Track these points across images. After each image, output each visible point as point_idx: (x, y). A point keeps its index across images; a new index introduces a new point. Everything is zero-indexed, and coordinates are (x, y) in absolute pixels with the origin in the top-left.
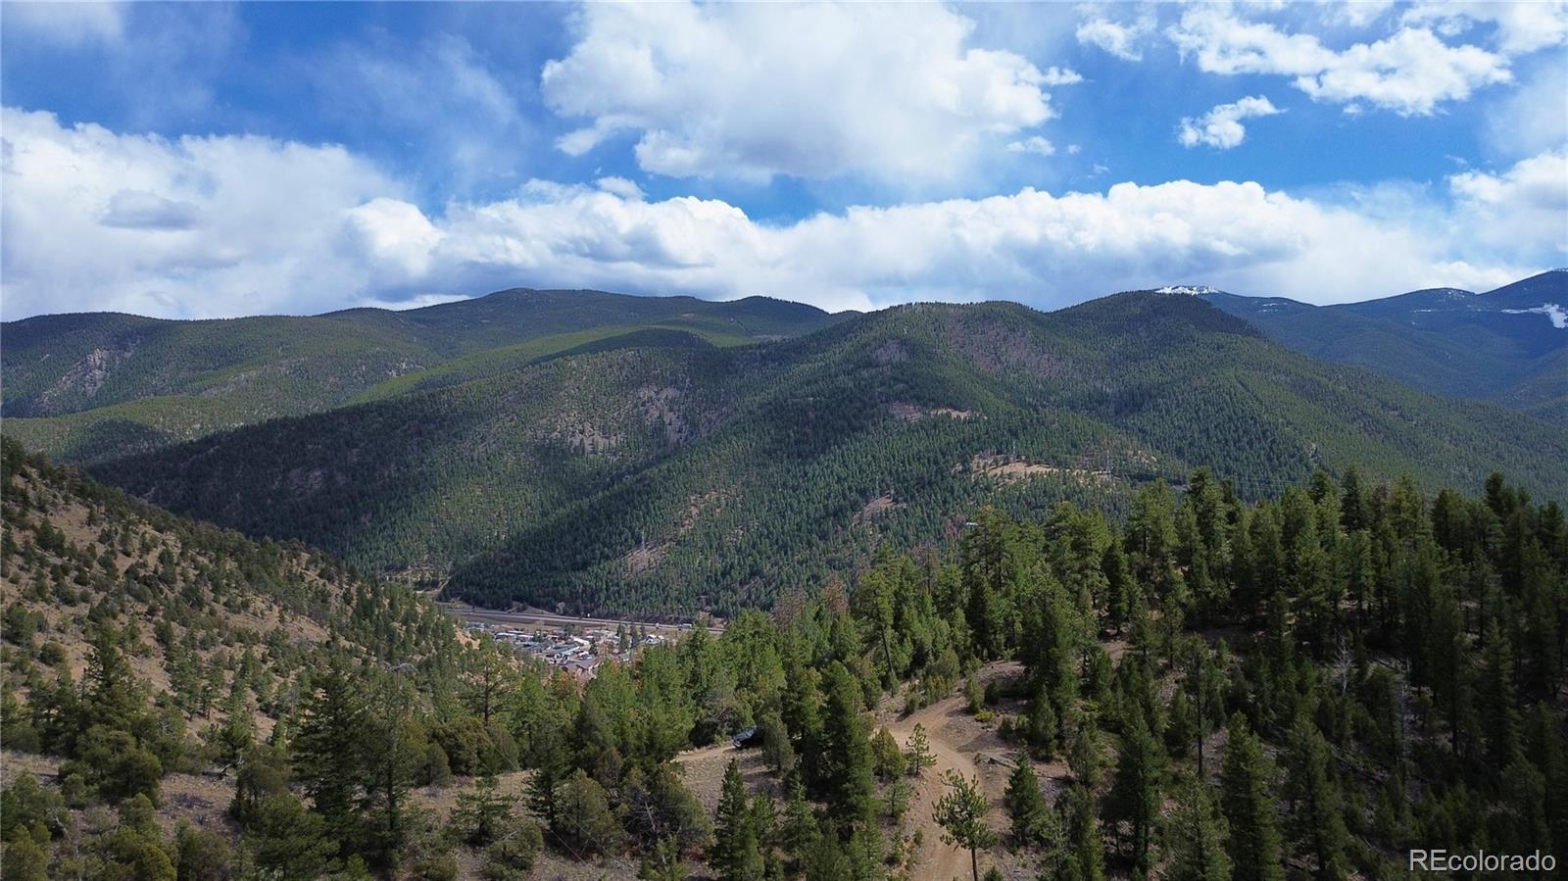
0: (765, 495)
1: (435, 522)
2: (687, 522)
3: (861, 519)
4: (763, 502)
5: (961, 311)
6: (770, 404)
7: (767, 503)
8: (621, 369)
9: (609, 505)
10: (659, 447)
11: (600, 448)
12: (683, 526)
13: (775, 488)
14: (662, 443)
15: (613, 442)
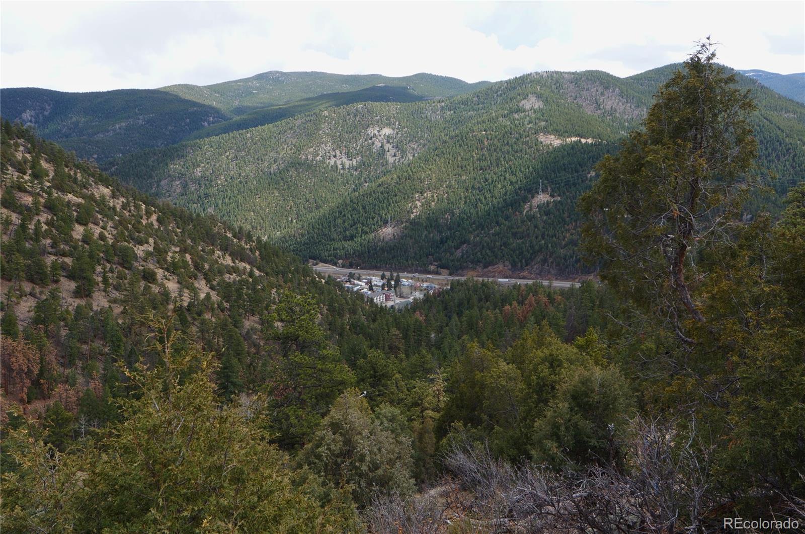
0: (462, 194)
1: (253, 212)
2: (415, 211)
3: (531, 206)
4: (461, 198)
5: (573, 76)
6: (458, 136)
7: (463, 199)
8: (355, 116)
9: (363, 200)
10: (383, 166)
11: (347, 166)
12: (413, 213)
13: (467, 190)
14: (385, 163)
15: (354, 163)
